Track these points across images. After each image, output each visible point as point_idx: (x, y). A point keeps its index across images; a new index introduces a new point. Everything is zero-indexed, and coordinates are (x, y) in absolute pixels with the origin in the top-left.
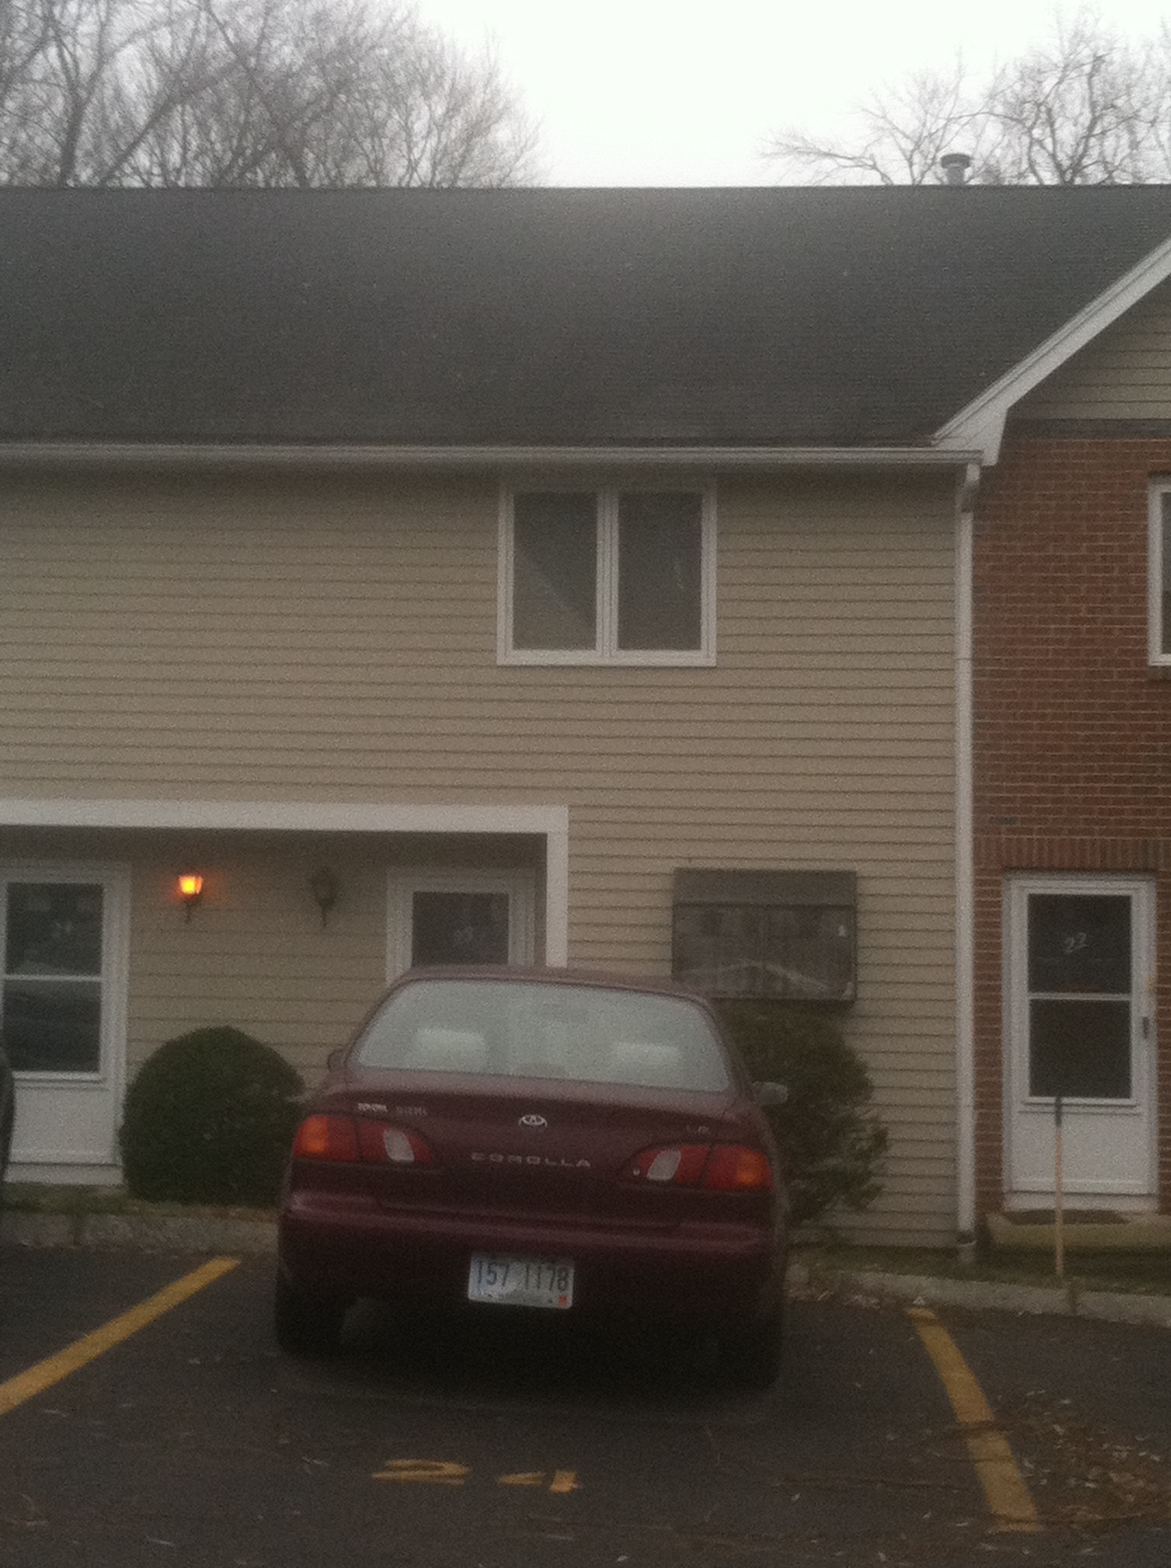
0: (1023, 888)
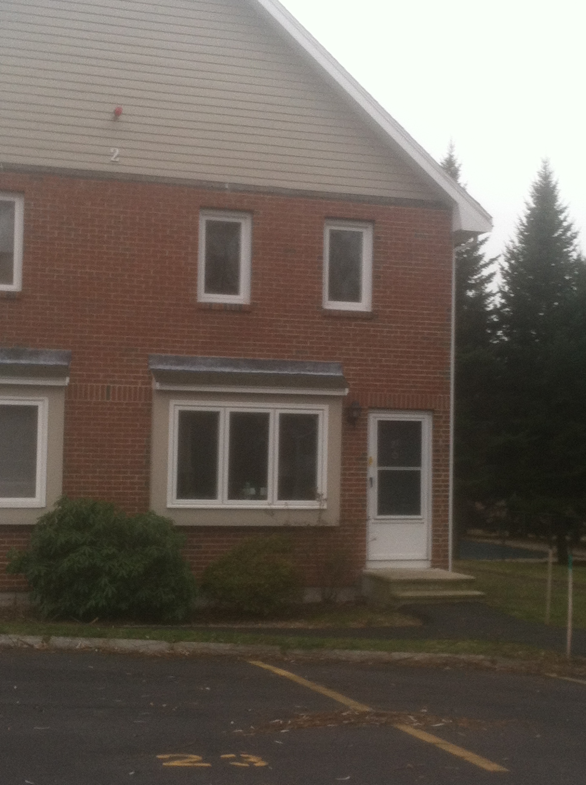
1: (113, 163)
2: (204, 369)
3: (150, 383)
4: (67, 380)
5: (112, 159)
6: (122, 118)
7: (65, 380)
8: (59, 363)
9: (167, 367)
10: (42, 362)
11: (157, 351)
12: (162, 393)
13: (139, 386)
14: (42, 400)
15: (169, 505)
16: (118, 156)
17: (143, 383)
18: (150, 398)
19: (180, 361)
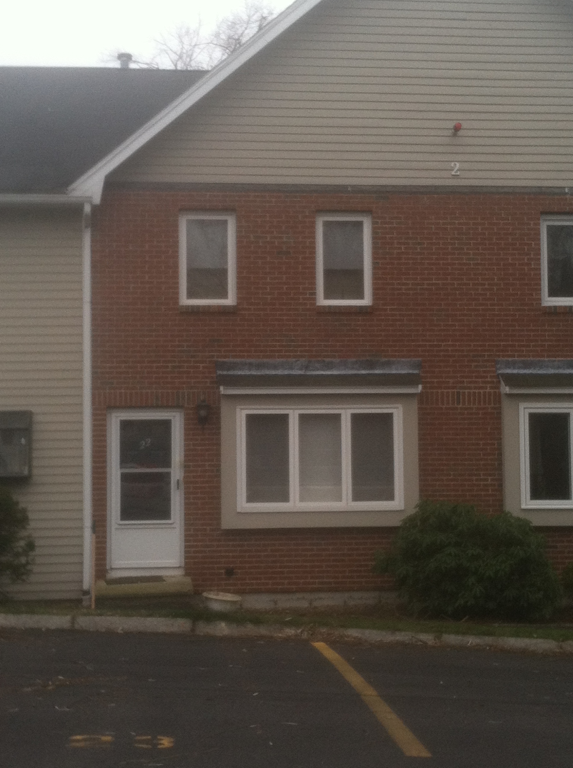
0: (117, 417)
1: (453, 177)
2: (552, 371)
3: (498, 388)
4: (420, 387)
5: (453, 173)
6: (460, 133)
7: (418, 387)
8: (411, 372)
9: (515, 371)
10: (394, 372)
11: (503, 356)
12: (510, 396)
13: (488, 390)
14: (397, 408)
15: (523, 506)
16: (458, 170)
17: (491, 388)
18: (500, 402)
19: (527, 365)
